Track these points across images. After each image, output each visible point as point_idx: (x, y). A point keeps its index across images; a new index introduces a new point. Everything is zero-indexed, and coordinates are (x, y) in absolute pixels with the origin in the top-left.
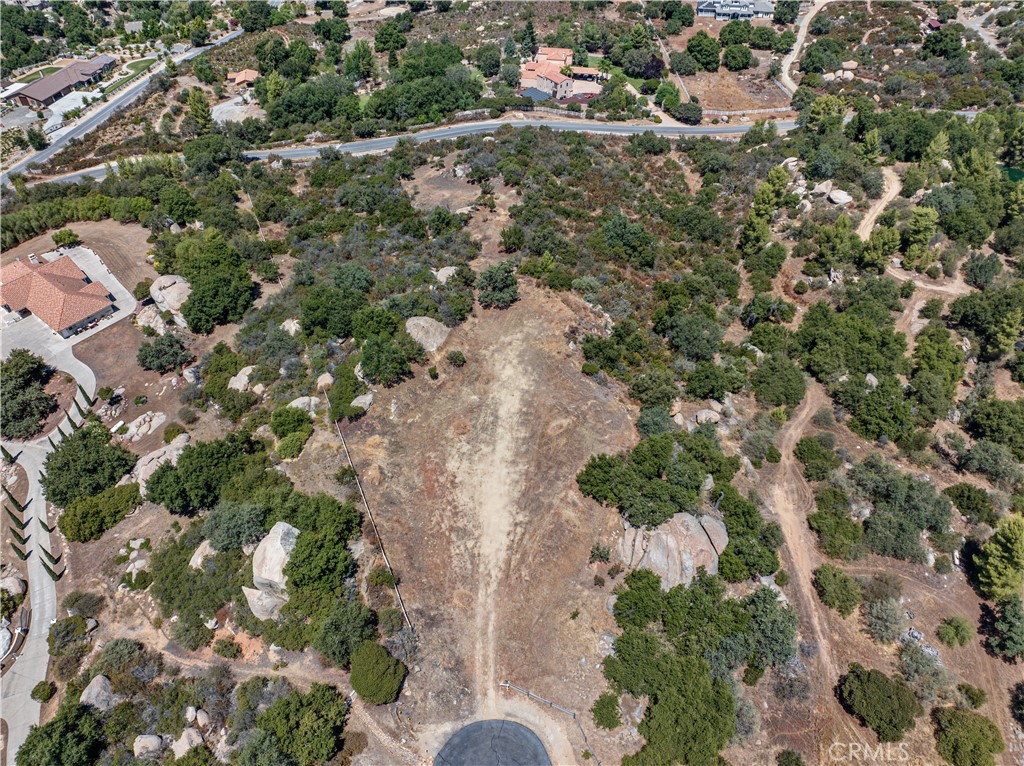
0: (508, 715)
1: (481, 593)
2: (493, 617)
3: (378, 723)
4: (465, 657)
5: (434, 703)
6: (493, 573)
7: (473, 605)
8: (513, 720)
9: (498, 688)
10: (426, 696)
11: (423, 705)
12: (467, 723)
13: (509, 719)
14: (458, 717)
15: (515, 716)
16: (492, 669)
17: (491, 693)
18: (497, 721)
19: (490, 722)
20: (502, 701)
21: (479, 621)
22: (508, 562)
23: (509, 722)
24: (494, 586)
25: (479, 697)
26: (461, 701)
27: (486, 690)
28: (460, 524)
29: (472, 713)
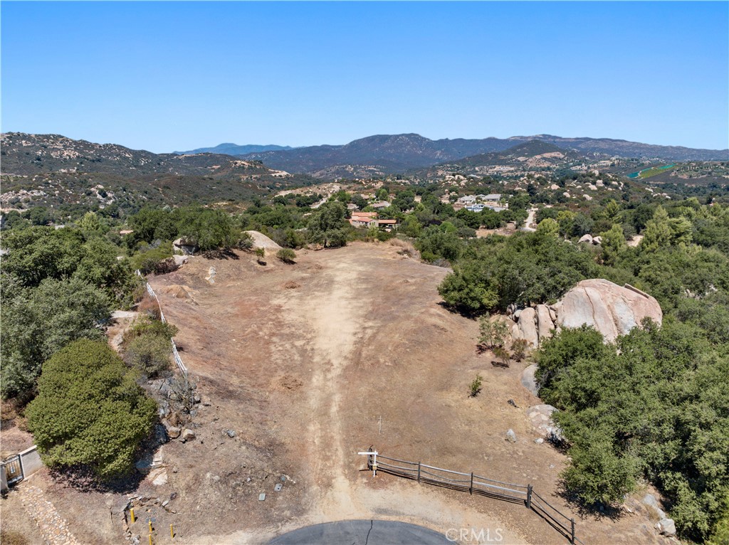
0: (380, 511)
1: (317, 379)
2: (337, 398)
3: (71, 522)
4: (288, 441)
5: (214, 496)
6: (336, 362)
7: (303, 389)
8: (393, 518)
9: (353, 475)
10: (197, 479)
11: (189, 499)
12: (287, 528)
13: (384, 517)
14: (268, 520)
15: (397, 514)
16: (341, 453)
17: (341, 483)
18: (359, 522)
19: (341, 524)
20: (367, 492)
21: (314, 402)
22: (357, 353)
23: (382, 523)
24: (336, 372)
25: (315, 488)
26: (275, 494)
27: (330, 479)
28: (286, 331)
29: (300, 511)
